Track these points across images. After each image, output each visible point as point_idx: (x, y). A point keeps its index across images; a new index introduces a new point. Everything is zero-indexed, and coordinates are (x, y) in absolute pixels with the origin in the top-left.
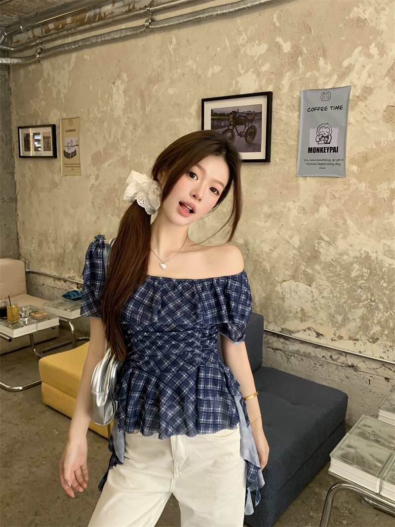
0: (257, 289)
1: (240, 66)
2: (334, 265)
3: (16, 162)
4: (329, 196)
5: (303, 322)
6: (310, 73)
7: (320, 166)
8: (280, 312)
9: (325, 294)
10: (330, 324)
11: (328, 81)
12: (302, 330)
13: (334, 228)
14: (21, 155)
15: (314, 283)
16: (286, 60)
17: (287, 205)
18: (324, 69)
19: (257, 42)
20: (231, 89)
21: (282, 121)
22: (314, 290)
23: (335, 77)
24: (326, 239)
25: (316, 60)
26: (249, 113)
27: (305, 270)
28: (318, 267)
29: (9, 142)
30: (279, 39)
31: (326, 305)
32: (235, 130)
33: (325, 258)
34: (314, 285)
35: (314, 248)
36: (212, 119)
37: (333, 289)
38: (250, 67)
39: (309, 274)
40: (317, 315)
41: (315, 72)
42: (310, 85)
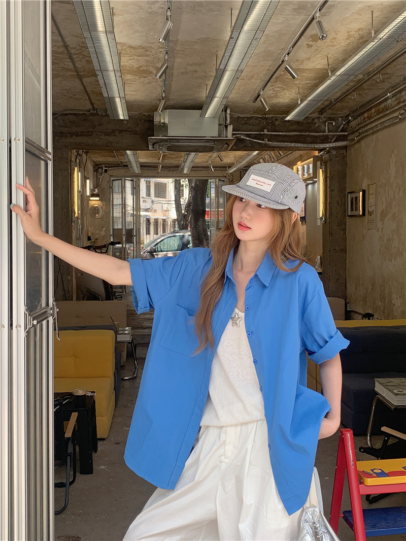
3: (346, 221)
14: (349, 215)
29: (343, 205)
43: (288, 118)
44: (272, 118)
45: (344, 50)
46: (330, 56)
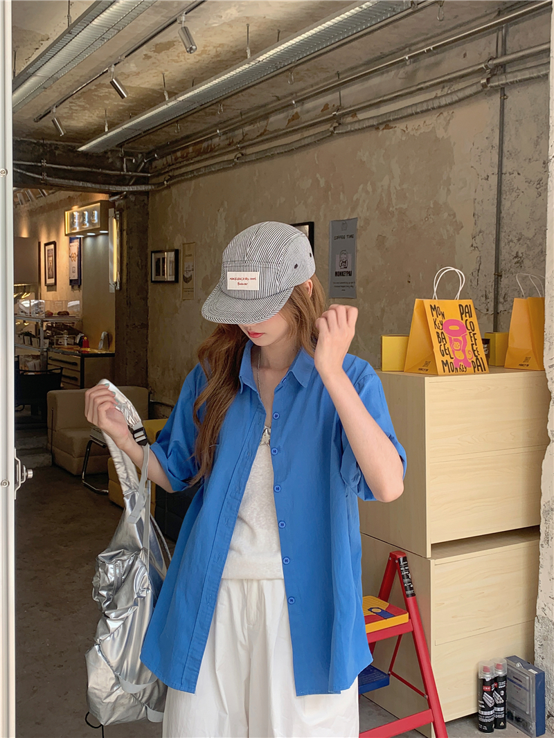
1: (296, 198)
3: (148, 287)
6: (335, 206)
7: (342, 288)
11: (345, 213)
14: (153, 280)
16: (322, 194)
18: (343, 202)
19: (305, 177)
25: (339, 194)
29: (144, 268)
38: (301, 199)
41: (338, 205)
42: (335, 217)
43: (83, 148)
44: (51, 145)
45: (188, 69)
46: (166, 73)
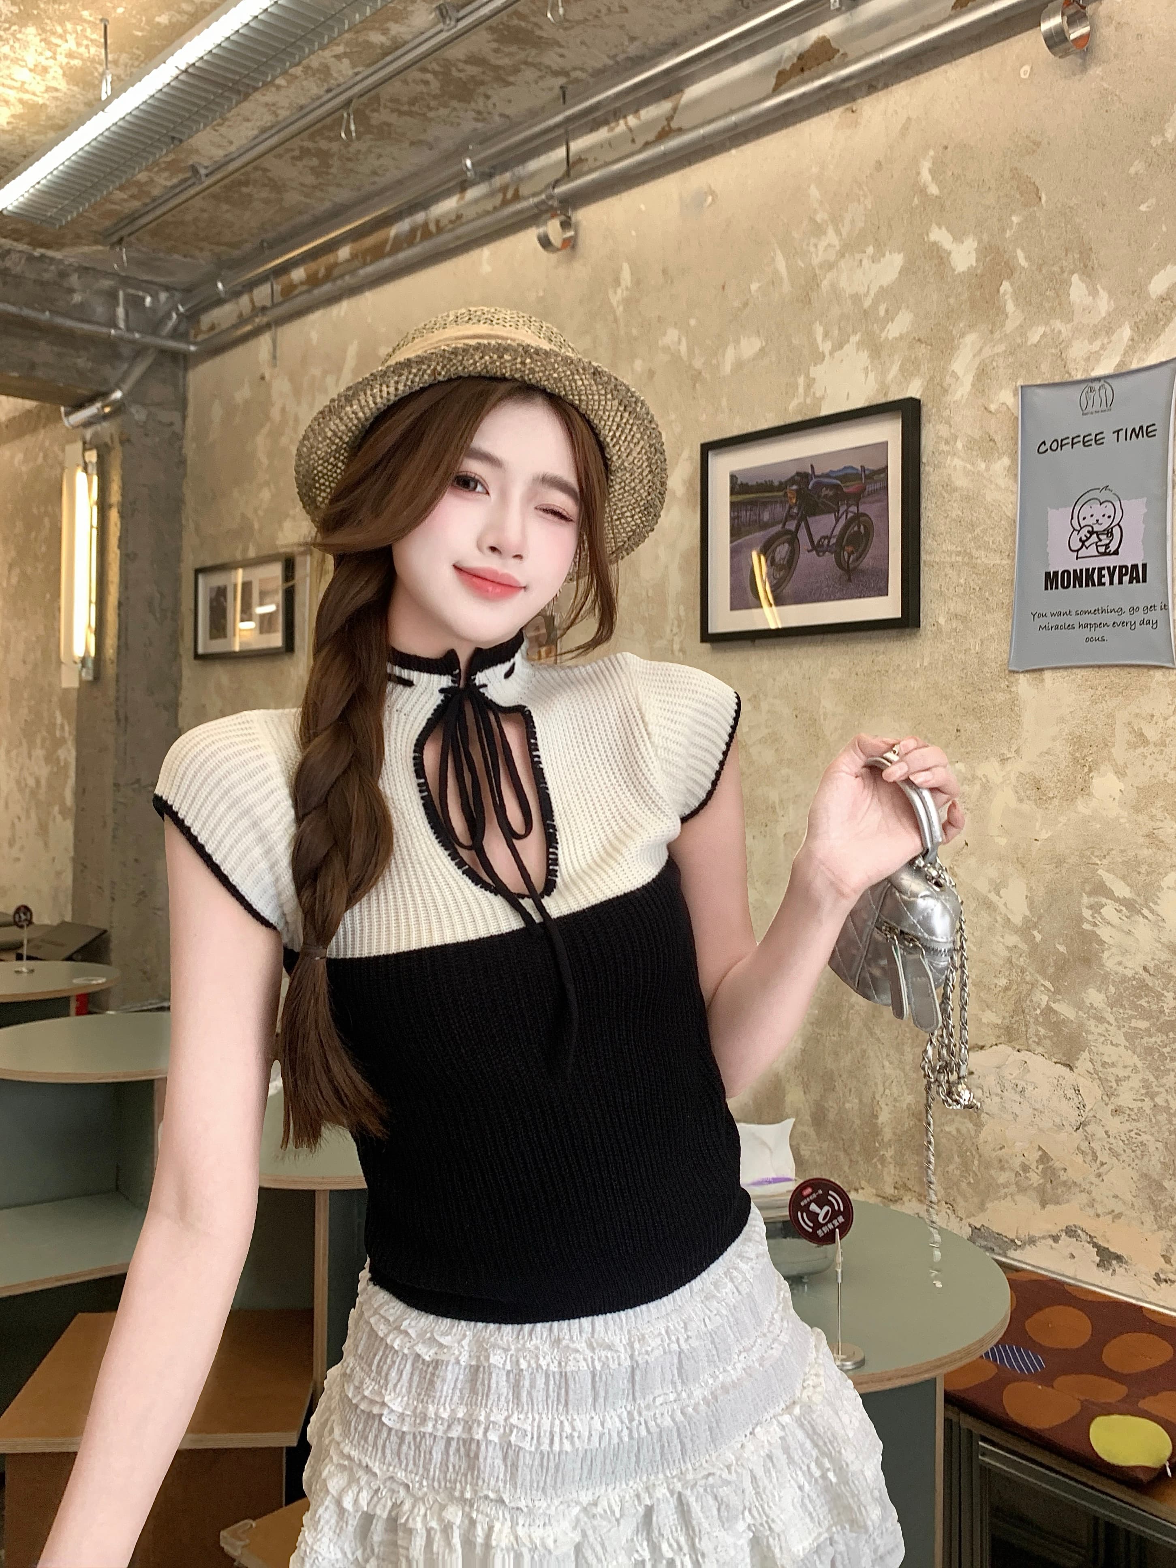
0: (885, 1077)
1: (819, 330)
2: (1151, 989)
3: (184, 673)
4: (1122, 735)
5: (1050, 1207)
6: (1041, 330)
7: (1086, 633)
8: (966, 1166)
9: (1126, 1098)
10: (1148, 1218)
11: (1103, 347)
12: (1043, 1238)
13: (1146, 852)
14: (200, 651)
15: (1085, 1055)
16: (965, 296)
17: (979, 773)
18: (1087, 310)
19: (870, 250)
20: (793, 405)
21: (955, 490)
22: (1084, 1083)
23: (1126, 332)
24: (1122, 890)
25: (1061, 285)
26: (847, 475)
27: (1048, 1007)
28: (1095, 997)
29: (169, 614)
30: (939, 235)
31: (1128, 1142)
32: (803, 535)
33: (1120, 963)
34: (1083, 1063)
35: (1080, 927)
36: (732, 504)
37: (1152, 1079)
38: (850, 329)
39: (1065, 1022)
40: (1096, 1181)
41: (1058, 325)
42: (1044, 367)
